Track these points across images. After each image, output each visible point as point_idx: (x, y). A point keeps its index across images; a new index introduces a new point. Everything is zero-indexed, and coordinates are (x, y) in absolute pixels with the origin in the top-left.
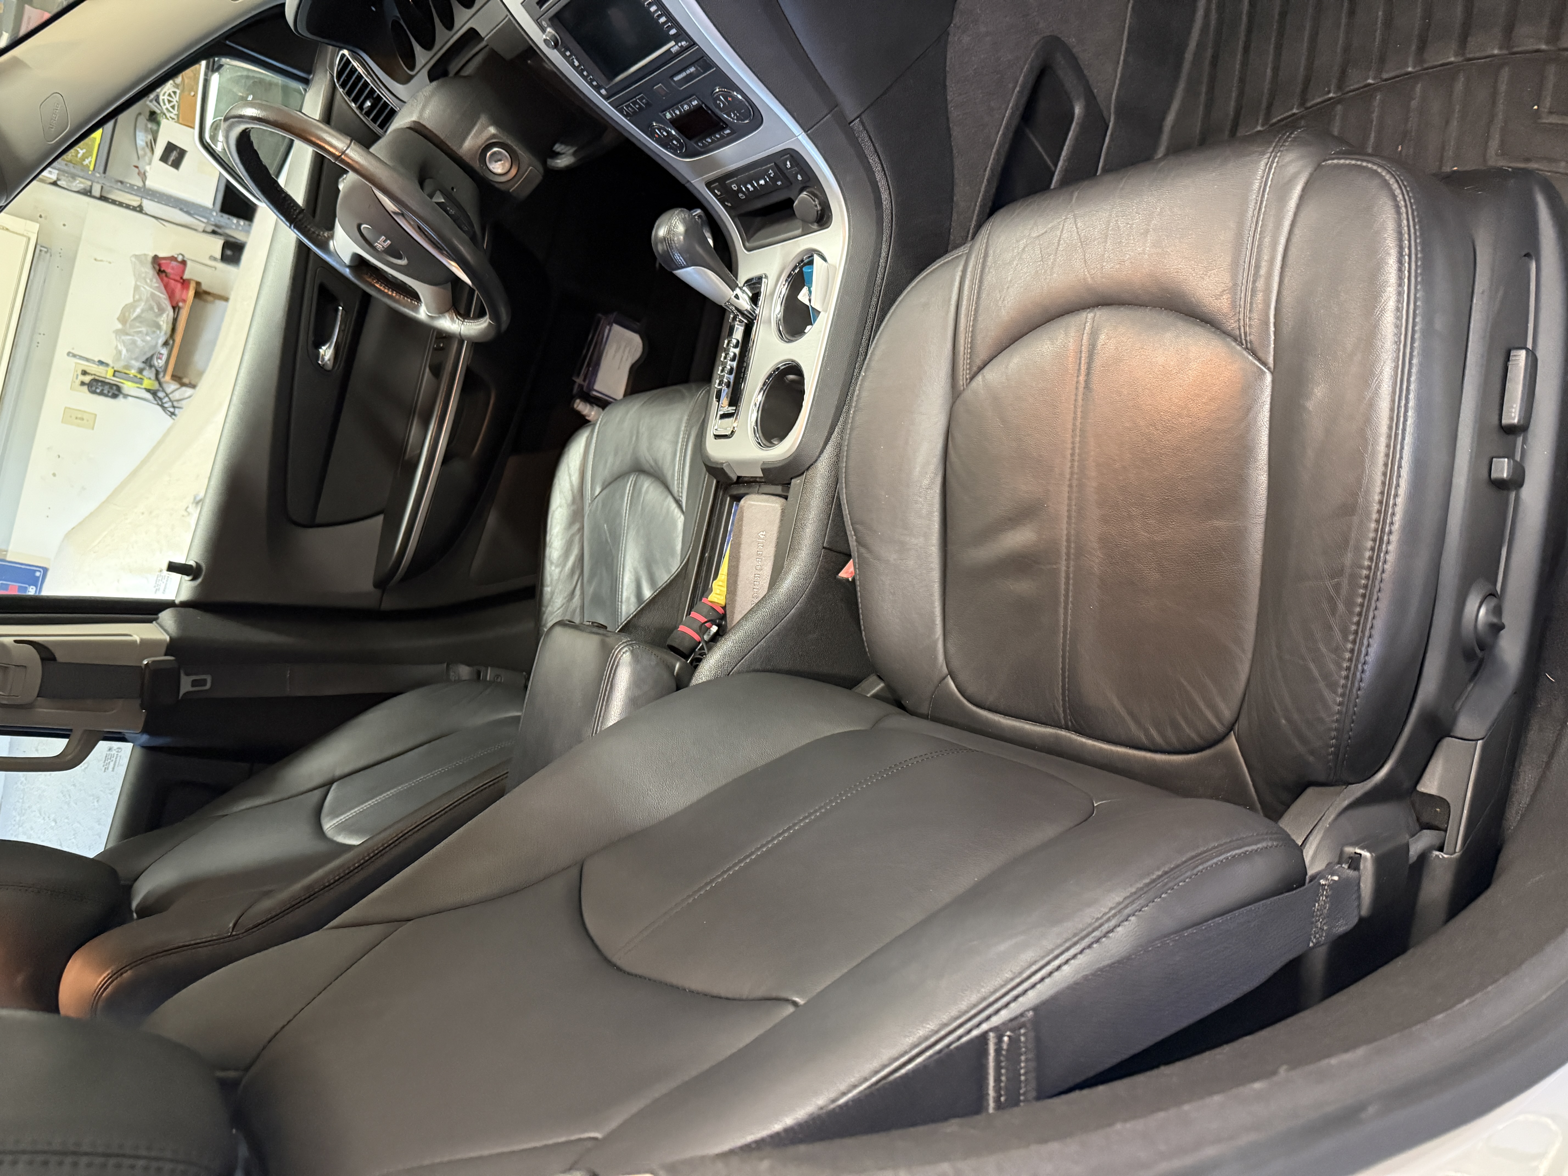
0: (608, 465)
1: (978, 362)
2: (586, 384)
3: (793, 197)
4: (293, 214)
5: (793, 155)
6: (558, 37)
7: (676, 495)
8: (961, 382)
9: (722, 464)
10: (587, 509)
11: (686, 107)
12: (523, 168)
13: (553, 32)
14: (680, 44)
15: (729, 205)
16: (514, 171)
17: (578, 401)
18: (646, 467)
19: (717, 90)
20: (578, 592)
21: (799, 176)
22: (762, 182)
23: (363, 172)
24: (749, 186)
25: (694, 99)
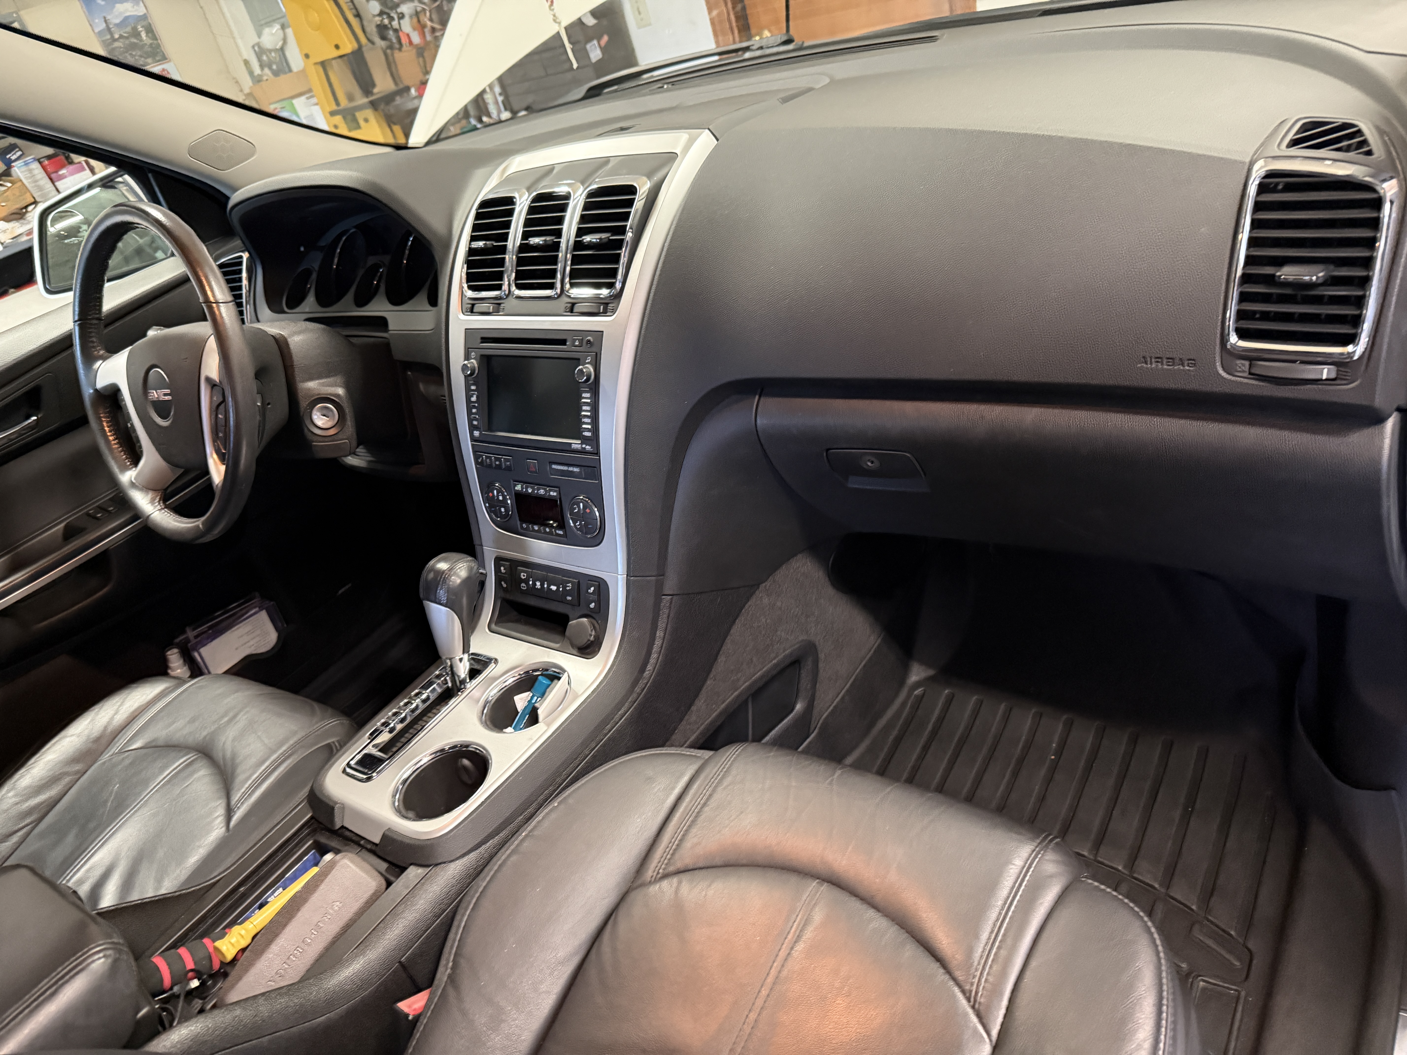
0: (171, 728)
1: (679, 864)
2: (194, 641)
3: (571, 616)
4: (90, 315)
5: (602, 587)
6: (477, 372)
7: (233, 802)
8: (650, 873)
9: (336, 803)
10: (106, 757)
11: (542, 492)
12: (340, 436)
13: (476, 365)
14: (584, 446)
15: (505, 585)
16: (332, 432)
17: (176, 650)
18: (218, 755)
19: (581, 497)
20: (15, 839)
21: (593, 604)
22: (554, 588)
23: (221, 328)
24: (538, 584)
25: (555, 491)
